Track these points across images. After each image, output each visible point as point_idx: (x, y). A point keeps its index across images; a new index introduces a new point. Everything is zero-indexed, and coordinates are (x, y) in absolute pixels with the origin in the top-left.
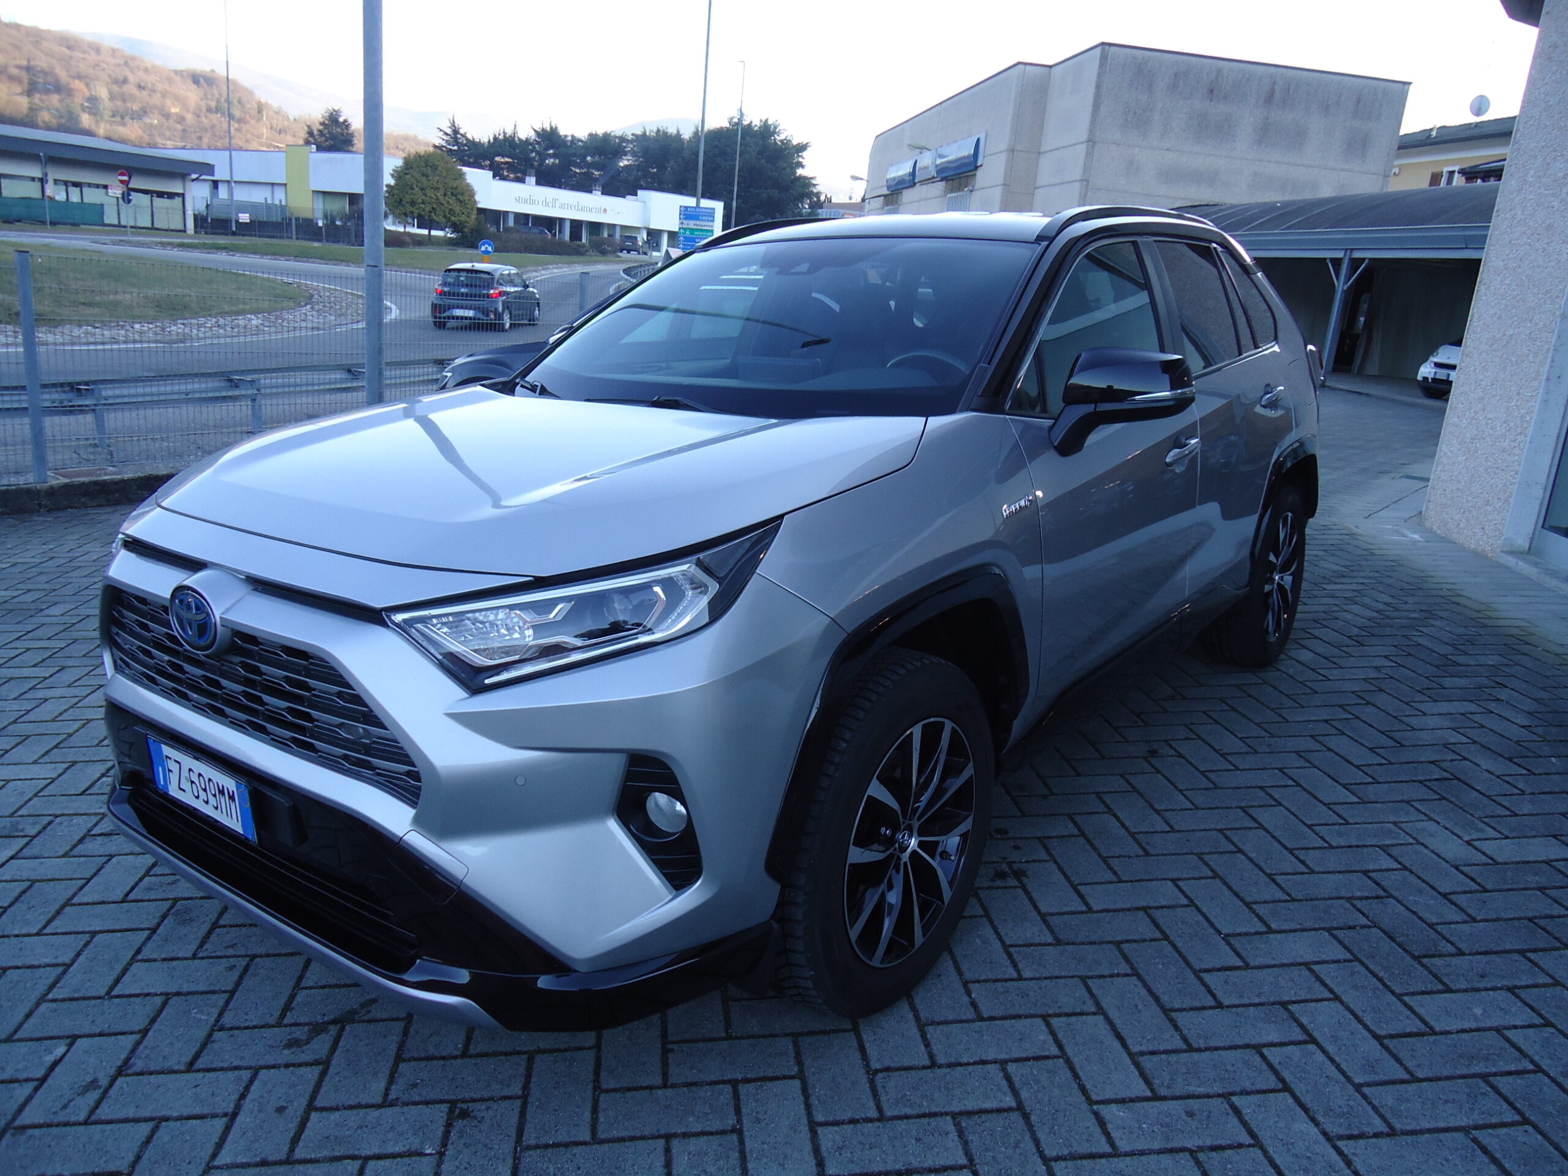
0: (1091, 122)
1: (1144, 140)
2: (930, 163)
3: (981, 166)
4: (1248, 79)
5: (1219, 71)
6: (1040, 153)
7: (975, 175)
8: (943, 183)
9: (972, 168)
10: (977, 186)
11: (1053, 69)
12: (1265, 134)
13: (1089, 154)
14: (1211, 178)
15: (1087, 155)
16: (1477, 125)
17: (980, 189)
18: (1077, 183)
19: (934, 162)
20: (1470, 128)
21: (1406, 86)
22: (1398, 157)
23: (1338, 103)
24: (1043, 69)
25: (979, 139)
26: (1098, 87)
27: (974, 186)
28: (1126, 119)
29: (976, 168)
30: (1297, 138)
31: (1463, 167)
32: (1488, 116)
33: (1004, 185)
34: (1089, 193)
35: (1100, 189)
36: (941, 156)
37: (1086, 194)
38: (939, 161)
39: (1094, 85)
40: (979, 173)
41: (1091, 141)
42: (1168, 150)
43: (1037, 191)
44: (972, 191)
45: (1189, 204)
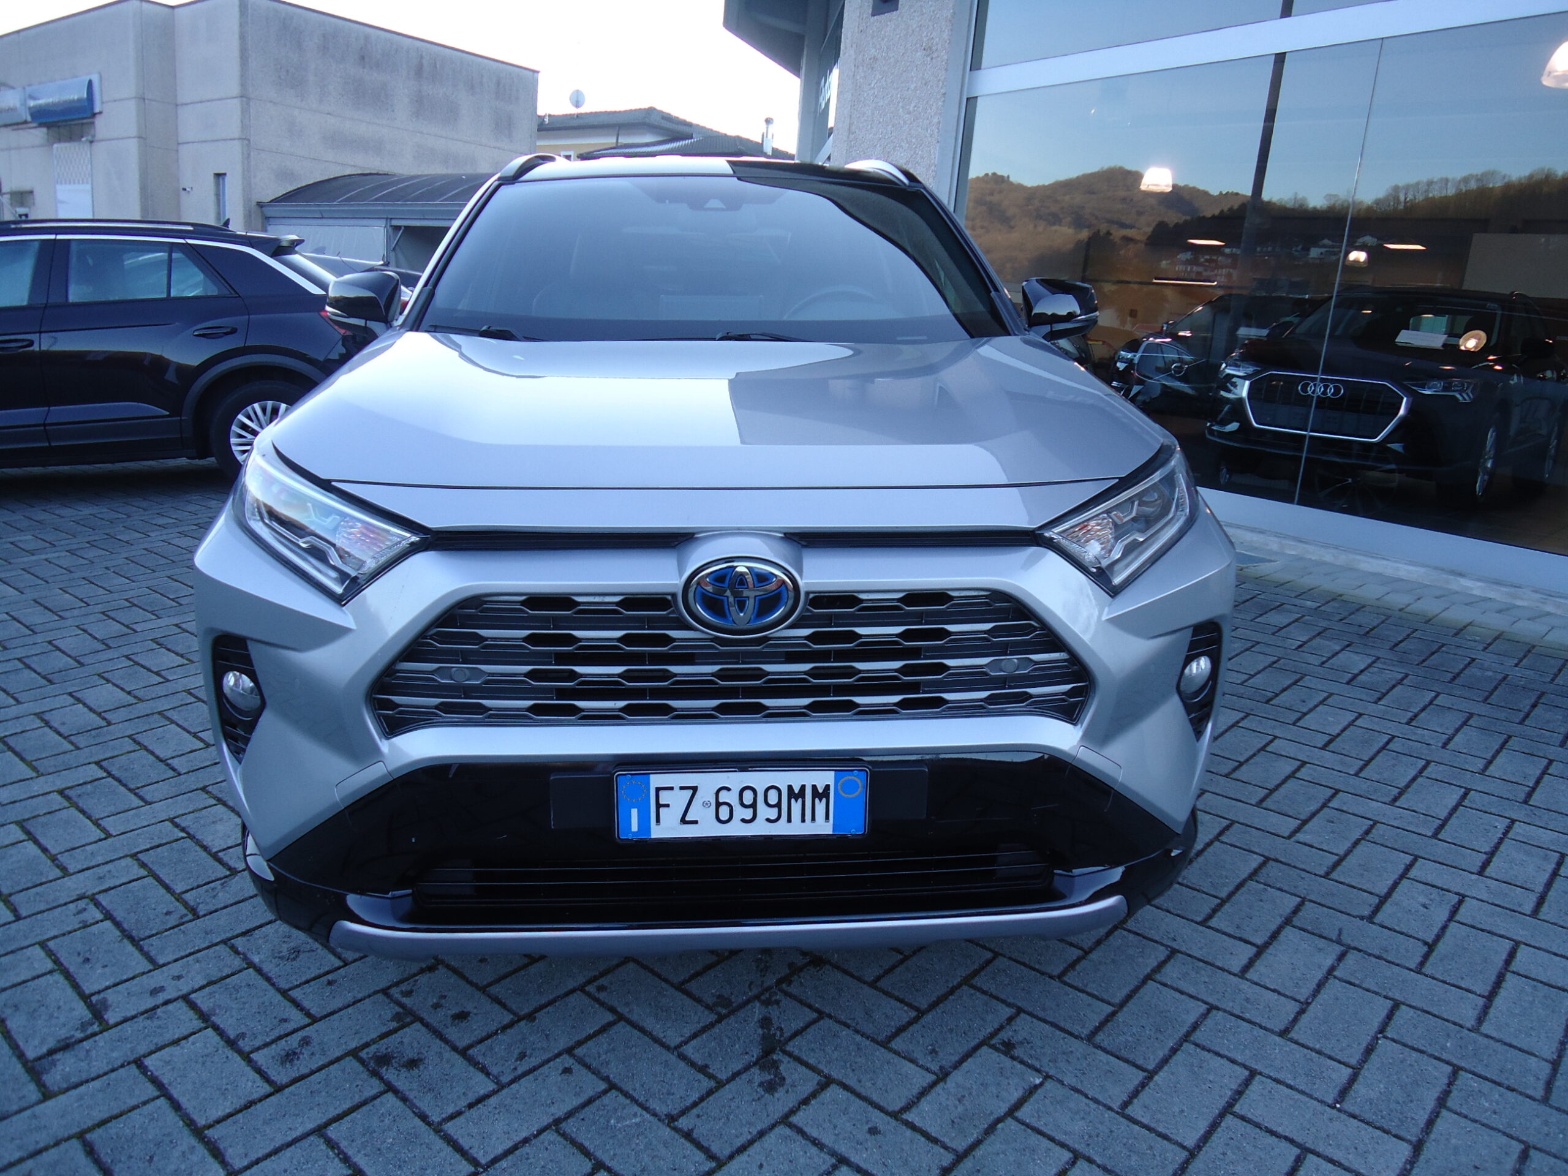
0: (242, 76)
1: (302, 100)
2: (18, 105)
3: (100, 113)
4: (397, 50)
5: (367, 38)
6: (177, 105)
7: (93, 123)
8: (44, 130)
9: (89, 115)
10: (99, 136)
11: (176, 10)
12: (421, 106)
13: (245, 111)
14: (377, 147)
15: (242, 113)
16: (578, 116)
17: (103, 140)
18: (236, 142)
19: (24, 104)
20: (573, 118)
21: (536, 74)
22: (539, 138)
23: (481, 83)
24: (167, 9)
25: (90, 83)
26: (243, 37)
27: (94, 136)
28: (280, 77)
29: (94, 115)
30: (450, 114)
31: (581, 152)
32: (584, 109)
33: (139, 137)
34: (252, 154)
35: (263, 150)
36: (32, 97)
37: (249, 155)
38: (32, 103)
39: (237, 36)
40: (99, 121)
41: (244, 96)
42: (328, 114)
43: (181, 147)
44: (91, 142)
45: (360, 172)
